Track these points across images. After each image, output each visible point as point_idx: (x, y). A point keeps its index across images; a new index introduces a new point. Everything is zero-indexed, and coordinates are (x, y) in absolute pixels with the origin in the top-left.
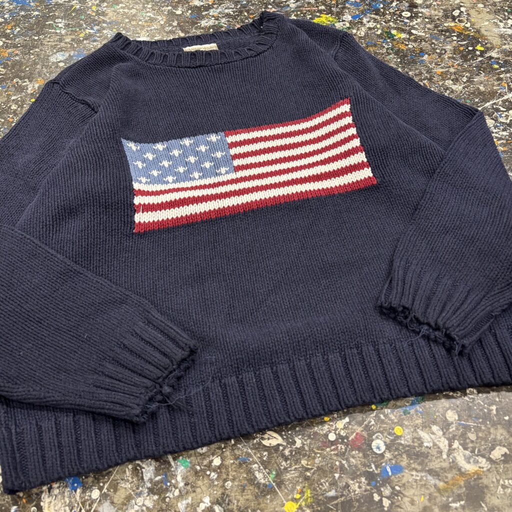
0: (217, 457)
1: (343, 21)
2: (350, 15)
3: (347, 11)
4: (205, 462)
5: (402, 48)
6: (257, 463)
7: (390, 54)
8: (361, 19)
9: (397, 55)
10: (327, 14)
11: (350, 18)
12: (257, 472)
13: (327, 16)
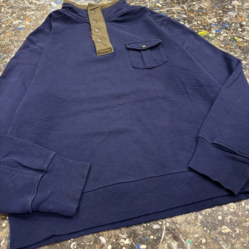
0: (203, 238)
1: (212, 33)
2: (215, 30)
3: (213, 28)
4: (199, 241)
5: (242, 45)
6: (221, 241)
7: (237, 49)
8: (220, 32)
9: (240, 49)
10: (204, 30)
11: (215, 32)
12: (222, 245)
13: (204, 31)
